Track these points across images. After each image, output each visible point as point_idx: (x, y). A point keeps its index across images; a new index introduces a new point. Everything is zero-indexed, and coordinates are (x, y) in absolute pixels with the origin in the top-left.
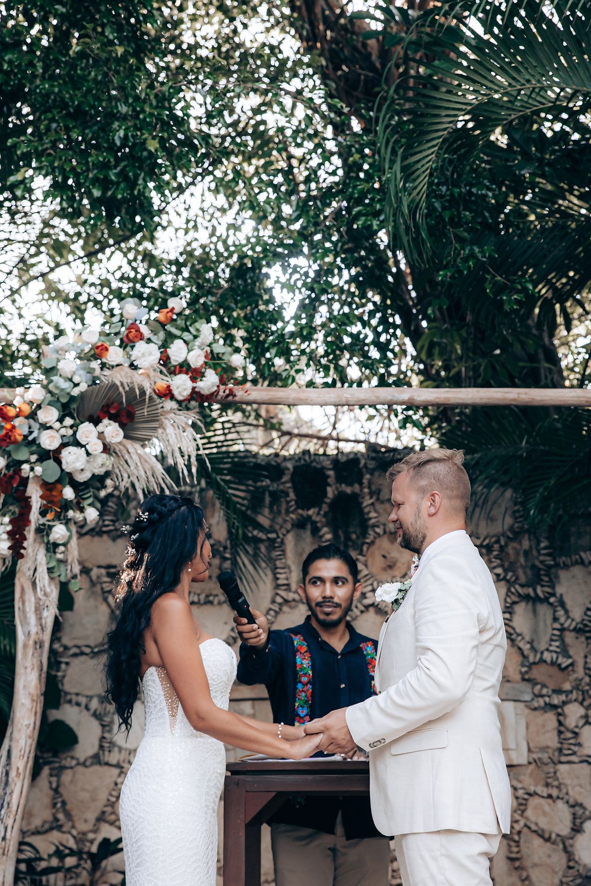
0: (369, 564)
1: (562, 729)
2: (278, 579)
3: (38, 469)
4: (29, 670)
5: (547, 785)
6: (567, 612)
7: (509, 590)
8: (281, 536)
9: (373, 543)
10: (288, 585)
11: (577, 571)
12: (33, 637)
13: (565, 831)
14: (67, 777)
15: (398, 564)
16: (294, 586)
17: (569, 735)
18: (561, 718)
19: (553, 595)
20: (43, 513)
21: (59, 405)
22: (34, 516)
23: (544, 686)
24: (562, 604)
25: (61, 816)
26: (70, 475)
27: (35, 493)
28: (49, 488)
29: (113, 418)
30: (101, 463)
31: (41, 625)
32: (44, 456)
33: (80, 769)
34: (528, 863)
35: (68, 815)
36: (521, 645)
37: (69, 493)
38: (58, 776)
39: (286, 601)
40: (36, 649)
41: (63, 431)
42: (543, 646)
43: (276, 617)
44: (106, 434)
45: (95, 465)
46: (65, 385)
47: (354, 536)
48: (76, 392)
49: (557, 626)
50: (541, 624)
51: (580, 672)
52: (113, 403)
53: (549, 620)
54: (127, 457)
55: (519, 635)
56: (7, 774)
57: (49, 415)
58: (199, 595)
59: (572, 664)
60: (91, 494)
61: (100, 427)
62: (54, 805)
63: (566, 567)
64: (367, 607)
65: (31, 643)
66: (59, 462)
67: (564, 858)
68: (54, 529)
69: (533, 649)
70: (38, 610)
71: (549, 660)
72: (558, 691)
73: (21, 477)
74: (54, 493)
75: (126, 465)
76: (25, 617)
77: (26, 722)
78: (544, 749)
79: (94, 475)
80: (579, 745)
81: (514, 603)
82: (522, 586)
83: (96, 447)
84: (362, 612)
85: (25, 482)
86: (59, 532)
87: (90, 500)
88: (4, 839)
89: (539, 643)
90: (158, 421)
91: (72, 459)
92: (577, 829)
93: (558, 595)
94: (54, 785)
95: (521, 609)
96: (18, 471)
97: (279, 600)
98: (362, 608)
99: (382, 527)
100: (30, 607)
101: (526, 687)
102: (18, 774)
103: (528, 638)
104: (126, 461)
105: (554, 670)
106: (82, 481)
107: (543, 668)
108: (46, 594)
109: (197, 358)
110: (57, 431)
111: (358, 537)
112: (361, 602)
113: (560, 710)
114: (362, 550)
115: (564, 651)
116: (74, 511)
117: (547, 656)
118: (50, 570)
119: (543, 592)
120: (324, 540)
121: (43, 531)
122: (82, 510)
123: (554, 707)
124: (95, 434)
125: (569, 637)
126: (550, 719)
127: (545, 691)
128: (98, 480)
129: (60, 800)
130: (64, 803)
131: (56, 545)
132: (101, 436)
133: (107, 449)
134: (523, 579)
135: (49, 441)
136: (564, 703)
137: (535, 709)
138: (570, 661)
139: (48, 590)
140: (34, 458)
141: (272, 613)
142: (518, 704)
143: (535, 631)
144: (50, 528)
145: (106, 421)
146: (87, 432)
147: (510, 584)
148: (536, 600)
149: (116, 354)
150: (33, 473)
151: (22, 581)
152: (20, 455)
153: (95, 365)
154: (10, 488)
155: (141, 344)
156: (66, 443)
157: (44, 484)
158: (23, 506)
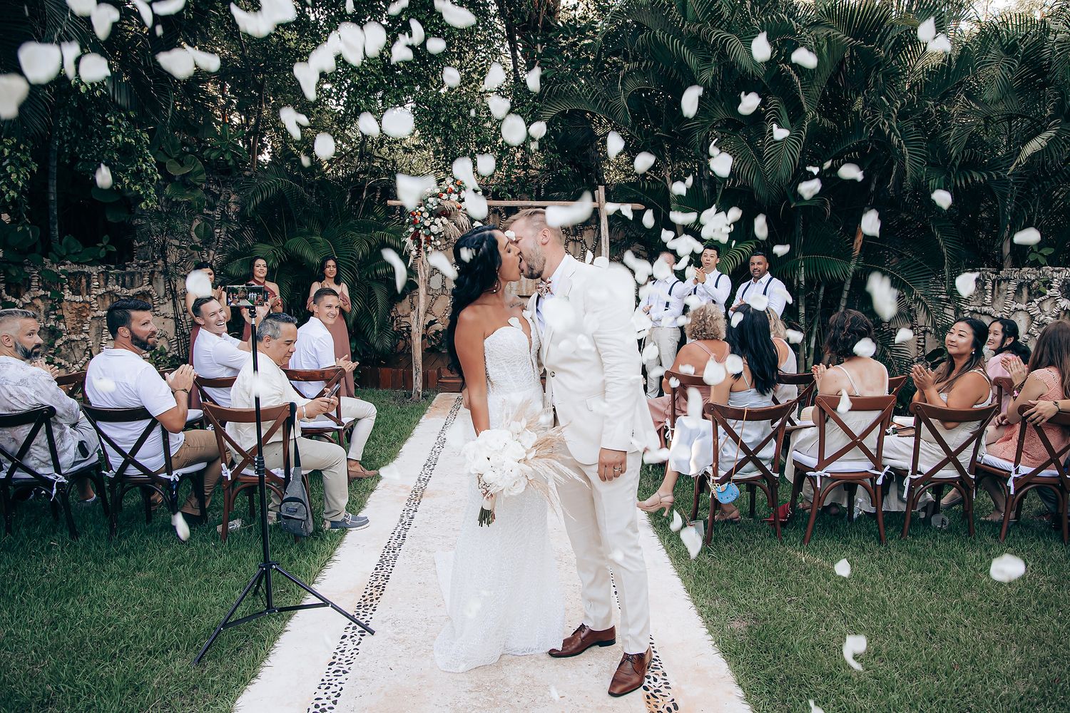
6: (586, 246)
11: (590, 231)
20: (425, 244)
21: (429, 212)
22: (423, 244)
24: (585, 243)
26: (433, 233)
27: (423, 238)
28: (427, 237)
30: (442, 229)
37: (432, 238)
41: (431, 221)
46: (431, 206)
48: (434, 208)
49: (582, 250)
50: (577, 249)
52: (445, 212)
53: (580, 248)
54: (448, 227)
56: (418, 315)
57: (426, 215)
60: (438, 237)
61: (441, 219)
63: (587, 230)
65: (423, 280)
66: (430, 229)
70: (424, 271)
75: (448, 229)
76: (421, 272)
77: (423, 302)
82: (572, 236)
83: (440, 225)
85: (419, 234)
87: (438, 239)
88: (419, 332)
91: (434, 229)
93: (583, 240)
95: (571, 244)
102: (421, 316)
106: (436, 234)
110: (429, 221)
116: (434, 243)
119: (578, 238)
122: (436, 242)
128: (440, 233)
132: (442, 222)
133: (443, 225)
134: (572, 233)
135: (427, 223)
140: (422, 228)
144: (427, 247)
145: (443, 217)
146: (437, 221)
147: (568, 235)
148: (576, 241)
149: (445, 196)
150: (422, 232)
151: (419, 263)
152: (418, 227)
153: (439, 200)
154: (416, 237)
155: (453, 194)
156: (432, 224)
157: (425, 235)
158: (420, 241)
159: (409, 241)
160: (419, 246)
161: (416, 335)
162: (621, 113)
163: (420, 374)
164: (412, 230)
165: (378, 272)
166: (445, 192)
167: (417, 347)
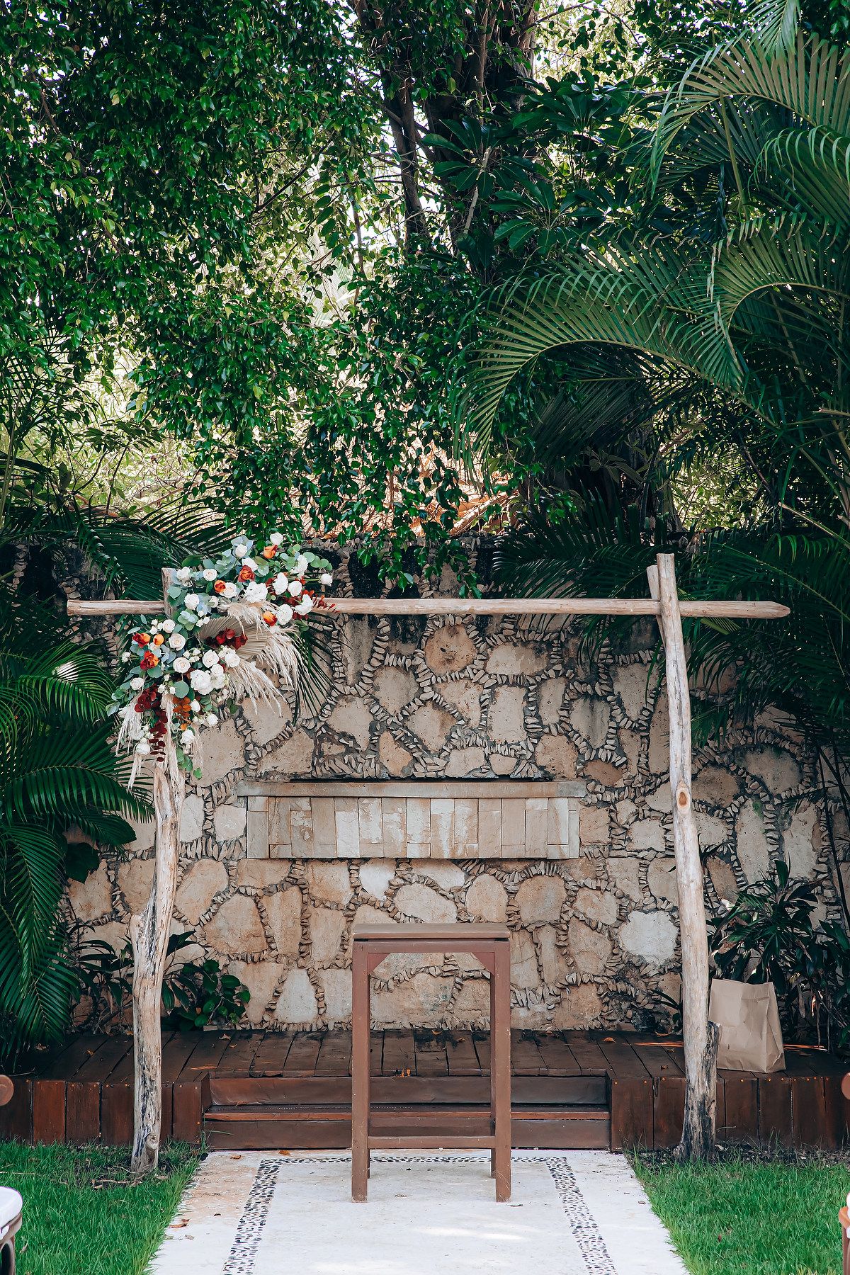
0: (428, 659)
1: (613, 825)
2: (334, 672)
3: (172, 688)
4: (167, 846)
5: (596, 878)
6: (623, 710)
7: (567, 686)
8: (337, 627)
9: (432, 636)
10: (345, 678)
11: (636, 669)
12: (170, 819)
13: (611, 919)
14: (124, 870)
15: (457, 658)
16: (350, 680)
17: (620, 831)
18: (613, 815)
19: (611, 693)
20: (175, 721)
21: (186, 633)
22: (169, 725)
23: (598, 782)
24: (620, 702)
25: (120, 908)
26: (197, 693)
27: (168, 706)
28: (179, 702)
29: (227, 643)
30: (221, 678)
31: (175, 810)
32: (176, 677)
33: (138, 862)
34: (573, 950)
35: (127, 906)
36: (577, 742)
37: (195, 706)
38: (116, 870)
39: (343, 695)
40: (172, 829)
41: (192, 659)
42: (599, 744)
43: (332, 711)
44: (226, 659)
45: (216, 683)
46: (191, 618)
47: (412, 628)
48: (200, 623)
49: (613, 724)
50: (598, 722)
51: (634, 770)
52: (229, 631)
53: (606, 718)
54: (243, 674)
55: (576, 732)
56: (153, 925)
57: (179, 642)
59: (626, 762)
61: (221, 654)
62: (113, 898)
63: (624, 665)
64: (425, 702)
65: (169, 824)
66: (188, 681)
67: (609, 944)
68: (183, 734)
69: (589, 746)
70: (172, 798)
71: (603, 758)
72: (611, 789)
73: (157, 693)
74: (184, 706)
75: (241, 680)
76: (162, 803)
77: (167, 886)
78: (595, 844)
79: (214, 689)
80: (630, 840)
81: (573, 700)
82: (581, 683)
83: (218, 670)
84: (419, 706)
85: (160, 696)
86: (187, 735)
88: (153, 973)
89: (595, 741)
90: (265, 641)
91: (201, 682)
92: (623, 919)
93: (616, 693)
94: (112, 879)
95: (579, 705)
96: (155, 688)
97: (334, 694)
98: (421, 703)
99: (441, 620)
100: (166, 795)
101: (581, 784)
102: (162, 926)
103: (584, 736)
105: (609, 768)
106: (206, 694)
107: (597, 765)
109: (296, 588)
110: (188, 659)
111: (416, 630)
112: (419, 697)
113: (612, 807)
114: (420, 642)
115: (619, 749)
116: (199, 718)
117: (602, 754)
118: (179, 763)
119: (601, 690)
121: (177, 736)
122: (204, 716)
123: (608, 804)
124: (217, 659)
125: (625, 736)
126: (603, 814)
127: (598, 789)
128: (217, 692)
129: (118, 892)
130: (122, 895)
131: (184, 745)
132: (222, 663)
133: (227, 669)
134: (582, 676)
135: (181, 666)
136: (617, 800)
137: (589, 805)
138: (624, 759)
139: (178, 780)
140: (167, 677)
141: (328, 707)
142: (572, 800)
143: (592, 728)
144: (181, 732)
145: (225, 648)
146: (210, 658)
147: (569, 681)
148: (594, 697)
149: (231, 589)
150: (168, 692)
151: (159, 775)
152: (155, 675)
153: (214, 599)
154: (149, 703)
155: (253, 585)
156: (193, 667)
157: (176, 700)
158: (160, 716)
159: (130, 714)
160: (158, 728)
161: (148, 982)
162: (713, 359)
163: (156, 1097)
164: (138, 683)
165: (34, 800)
166: (232, 576)
167: (148, 1015)
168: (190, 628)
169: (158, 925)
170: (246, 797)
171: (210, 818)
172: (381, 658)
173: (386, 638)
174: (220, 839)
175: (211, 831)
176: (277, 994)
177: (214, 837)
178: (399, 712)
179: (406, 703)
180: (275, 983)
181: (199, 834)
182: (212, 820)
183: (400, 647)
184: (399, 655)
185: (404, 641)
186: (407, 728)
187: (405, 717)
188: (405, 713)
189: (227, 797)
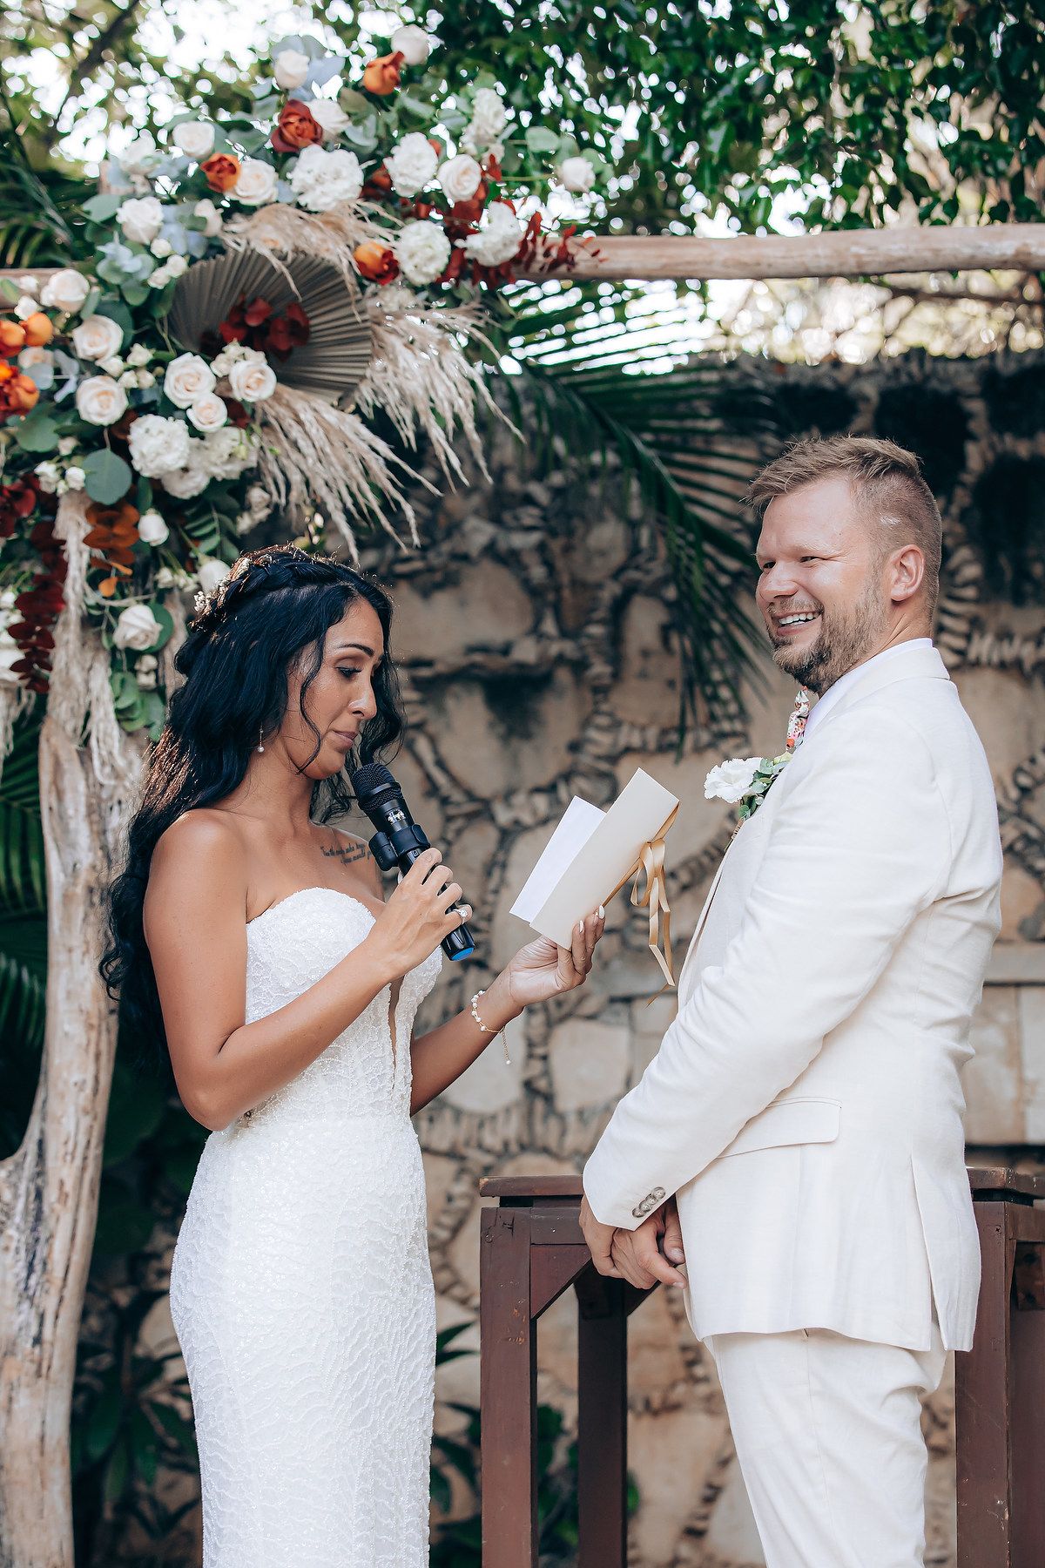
3: (76, 475)
4: (77, 955)
12: (85, 876)
20: (94, 581)
21: (125, 311)
22: (75, 585)
26: (156, 485)
27: (72, 528)
29: (252, 340)
30: (228, 447)
31: (104, 847)
32: (92, 439)
37: (153, 528)
40: (92, 904)
41: (130, 380)
44: (233, 380)
45: (214, 458)
46: (130, 262)
48: (159, 279)
52: (254, 301)
54: (295, 432)
56: (39, 1195)
57: (101, 339)
58: (643, 729)
60: (215, 524)
61: (221, 364)
65: (80, 890)
66: (122, 449)
68: (124, 617)
70: (97, 811)
73: (41, 495)
74: (118, 530)
75: (295, 456)
76: (66, 830)
77: (76, 1077)
79: (213, 480)
85: (50, 504)
86: (137, 622)
87: (212, 543)
88: (38, 1340)
90: (367, 339)
91: (160, 451)
96: (32, 480)
100: (76, 806)
102: (63, 1197)
104: (295, 444)
106: (187, 496)
108: (117, 775)
109: (460, 180)
110: (117, 379)
116: (174, 571)
118: (123, 715)
120: (959, 579)
121: (98, 622)
122: (192, 566)
124: (208, 382)
128: (228, 493)
131: (134, 655)
133: (239, 414)
135: (99, 404)
139: (121, 763)
140: (67, 446)
144: (116, 612)
145: (233, 349)
146: (189, 377)
149: (258, 179)
150: (66, 484)
151: (55, 744)
153: (207, 209)
155: (313, 154)
156: (137, 405)
157: (95, 509)
158: (48, 562)
160: (42, 597)
168: (136, 300)
169: (51, 1195)
170: (628, 1000)
171: (540, 1051)
172: (959, 643)
173: (970, 592)
174: (567, 1102)
175: (542, 1084)
176: (712, 1494)
177: (549, 1098)
178: (1008, 780)
179: (1025, 753)
180: (707, 1465)
181: (514, 1092)
182: (545, 1058)
183: (1007, 614)
184: (1005, 635)
185: (1019, 600)
186: (1029, 820)
187: (1025, 791)
188: (1024, 780)
189: (582, 999)
